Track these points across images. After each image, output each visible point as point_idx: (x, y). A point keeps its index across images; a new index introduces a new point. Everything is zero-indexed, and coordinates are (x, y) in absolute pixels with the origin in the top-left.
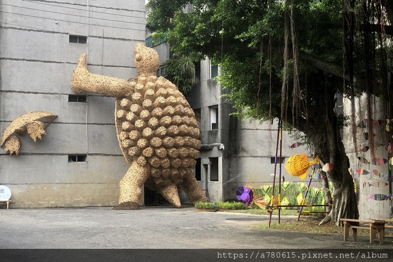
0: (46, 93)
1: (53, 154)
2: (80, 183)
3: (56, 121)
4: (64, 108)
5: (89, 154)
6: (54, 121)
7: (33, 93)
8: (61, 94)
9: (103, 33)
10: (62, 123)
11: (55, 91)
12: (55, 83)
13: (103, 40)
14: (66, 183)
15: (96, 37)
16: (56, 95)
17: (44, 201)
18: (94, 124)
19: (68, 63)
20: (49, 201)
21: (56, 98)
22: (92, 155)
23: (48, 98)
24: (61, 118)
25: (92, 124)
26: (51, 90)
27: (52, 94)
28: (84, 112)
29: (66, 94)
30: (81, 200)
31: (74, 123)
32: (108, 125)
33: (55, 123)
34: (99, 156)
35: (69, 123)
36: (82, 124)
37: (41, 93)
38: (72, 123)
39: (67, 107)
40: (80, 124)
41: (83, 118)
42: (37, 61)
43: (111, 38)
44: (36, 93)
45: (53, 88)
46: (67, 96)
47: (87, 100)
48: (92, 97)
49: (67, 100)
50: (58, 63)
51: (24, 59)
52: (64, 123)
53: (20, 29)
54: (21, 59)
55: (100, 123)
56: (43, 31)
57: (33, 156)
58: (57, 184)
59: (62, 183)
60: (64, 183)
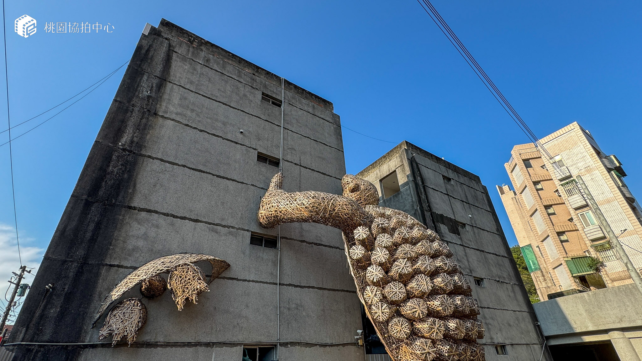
0: (214, 224)
1: (214, 343)
3: (226, 274)
4: (242, 252)
5: (281, 344)
6: (223, 275)
7: (190, 220)
8: (239, 229)
9: (300, 160)
10: (237, 279)
11: (230, 222)
12: (230, 211)
13: (300, 169)
15: (292, 162)
16: (231, 229)
18: (290, 285)
19: (252, 185)
21: (230, 233)
23: (216, 232)
24: (237, 270)
25: (287, 285)
26: (223, 219)
27: (224, 226)
28: (274, 264)
29: (248, 230)
31: (257, 282)
32: (311, 289)
33: (224, 278)
34: (298, 347)
35: (249, 281)
36: (270, 283)
37: (206, 222)
38: (253, 281)
39: (248, 252)
40: (267, 283)
41: (272, 274)
43: (310, 169)
44: (196, 221)
45: (227, 218)
46: (249, 234)
47: (279, 245)
48: (286, 240)
49: (248, 241)
50: (238, 182)
51: (184, 166)
52: (241, 280)
53: (187, 125)
54: (180, 164)
55: (299, 284)
56: (221, 137)
57: (168, 349)
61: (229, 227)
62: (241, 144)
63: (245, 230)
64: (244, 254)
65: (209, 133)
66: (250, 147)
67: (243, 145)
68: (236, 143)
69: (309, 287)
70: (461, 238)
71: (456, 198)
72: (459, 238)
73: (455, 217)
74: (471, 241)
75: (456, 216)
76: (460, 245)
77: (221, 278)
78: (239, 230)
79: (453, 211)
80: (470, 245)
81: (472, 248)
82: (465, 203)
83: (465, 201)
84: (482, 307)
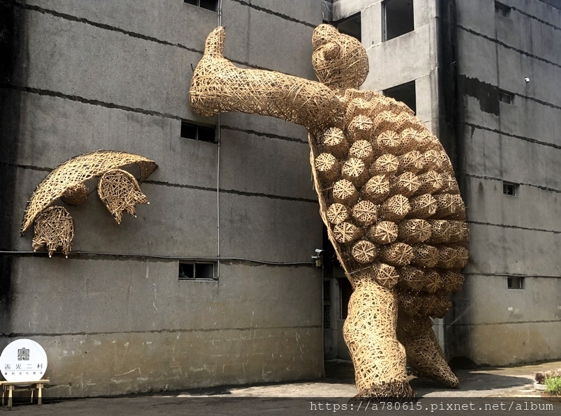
0: (133, 110)
1: (147, 257)
2: (202, 330)
4: (172, 148)
5: (222, 261)
6: (150, 179)
8: (165, 115)
10: (167, 184)
11: (154, 106)
12: (152, 89)
14: (174, 331)
16: (155, 116)
17: (122, 377)
18: (232, 191)
19: (180, 46)
20: (134, 376)
21: (155, 122)
22: (226, 262)
23: (137, 121)
24: (165, 174)
25: (228, 191)
26: (143, 102)
27: (146, 112)
28: (213, 164)
29: (177, 118)
30: (204, 371)
32: (259, 197)
33: (152, 182)
34: (241, 266)
35: (182, 186)
36: (208, 189)
37: (122, 108)
38: (187, 186)
39: (178, 148)
40: (204, 189)
41: (210, 177)
43: (264, 9)
44: (111, 106)
45: (148, 100)
46: (179, 123)
47: (218, 137)
48: (228, 130)
49: (178, 131)
50: (160, 42)
51: (85, 21)
52: (172, 185)
54: (79, 17)
55: (244, 191)
57: (100, 261)
58: (153, 332)
59: (164, 330)
60: (169, 331)
61: (152, 113)
63: (173, 117)
64: (174, 150)
69: (257, 195)
70: (499, 120)
71: (509, 48)
72: (496, 120)
73: (498, 82)
74: (515, 124)
75: (501, 81)
76: (495, 131)
78: (166, 118)
79: (498, 72)
80: (512, 131)
81: (514, 136)
82: (524, 56)
83: (526, 51)
84: (504, 226)
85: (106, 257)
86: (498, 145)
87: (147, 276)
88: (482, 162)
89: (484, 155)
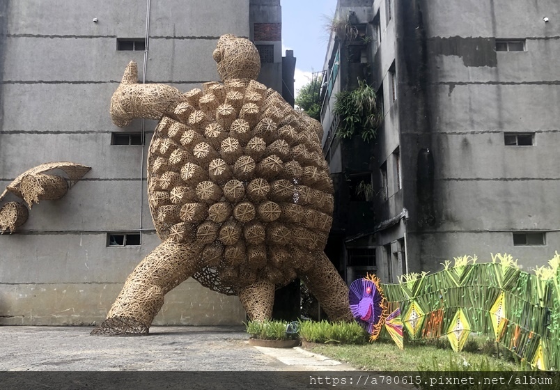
0: (73, 133)
1: (81, 232)
3: (88, 176)
4: (103, 154)
5: (143, 232)
6: (84, 178)
7: (52, 132)
8: (99, 132)
9: (174, 30)
10: (99, 179)
11: (90, 127)
12: (89, 116)
13: (174, 42)
14: (101, 283)
15: (162, 37)
16: (90, 134)
17: (60, 313)
19: (112, 82)
20: (69, 313)
21: (91, 138)
22: (148, 232)
23: (77, 140)
24: (97, 172)
26: (82, 126)
27: (84, 132)
29: (108, 132)
31: (119, 179)
33: (87, 179)
35: (111, 180)
36: (133, 179)
37: (66, 132)
38: (115, 179)
39: (108, 153)
40: (130, 179)
41: (135, 170)
42: (63, 82)
43: (187, 38)
44: (58, 132)
45: (86, 123)
46: (109, 135)
47: (143, 140)
49: (109, 141)
50: (96, 83)
51: (41, 82)
52: (102, 180)
53: (38, 36)
54: (37, 80)
56: (74, 36)
57: (46, 236)
58: (84, 283)
59: (93, 282)
60: (97, 283)
61: (88, 132)
62: (97, 37)
63: (105, 132)
64: (105, 155)
65: (60, 37)
66: (107, 37)
67: (100, 36)
68: (91, 37)
70: (497, 71)
72: (491, 72)
73: (494, 32)
76: (490, 83)
77: (84, 180)
78: (99, 134)
79: (494, 22)
80: (519, 78)
81: (524, 83)
84: (505, 180)
85: (51, 232)
86: (494, 96)
87: (81, 245)
88: (468, 118)
89: (471, 110)
